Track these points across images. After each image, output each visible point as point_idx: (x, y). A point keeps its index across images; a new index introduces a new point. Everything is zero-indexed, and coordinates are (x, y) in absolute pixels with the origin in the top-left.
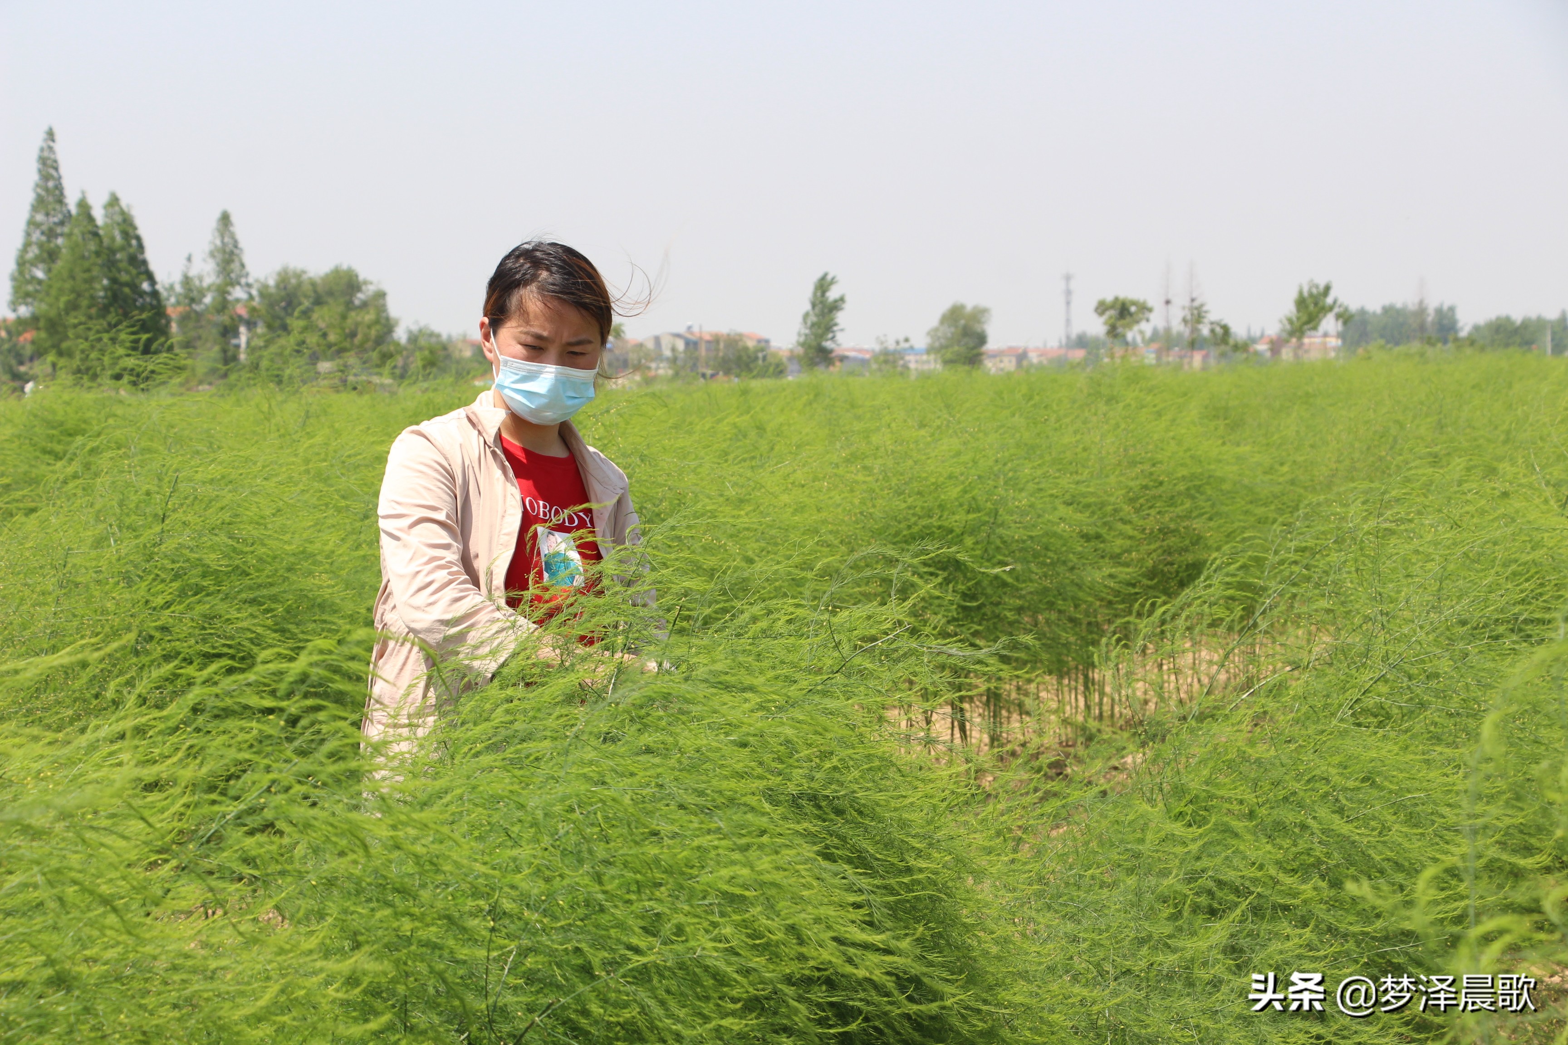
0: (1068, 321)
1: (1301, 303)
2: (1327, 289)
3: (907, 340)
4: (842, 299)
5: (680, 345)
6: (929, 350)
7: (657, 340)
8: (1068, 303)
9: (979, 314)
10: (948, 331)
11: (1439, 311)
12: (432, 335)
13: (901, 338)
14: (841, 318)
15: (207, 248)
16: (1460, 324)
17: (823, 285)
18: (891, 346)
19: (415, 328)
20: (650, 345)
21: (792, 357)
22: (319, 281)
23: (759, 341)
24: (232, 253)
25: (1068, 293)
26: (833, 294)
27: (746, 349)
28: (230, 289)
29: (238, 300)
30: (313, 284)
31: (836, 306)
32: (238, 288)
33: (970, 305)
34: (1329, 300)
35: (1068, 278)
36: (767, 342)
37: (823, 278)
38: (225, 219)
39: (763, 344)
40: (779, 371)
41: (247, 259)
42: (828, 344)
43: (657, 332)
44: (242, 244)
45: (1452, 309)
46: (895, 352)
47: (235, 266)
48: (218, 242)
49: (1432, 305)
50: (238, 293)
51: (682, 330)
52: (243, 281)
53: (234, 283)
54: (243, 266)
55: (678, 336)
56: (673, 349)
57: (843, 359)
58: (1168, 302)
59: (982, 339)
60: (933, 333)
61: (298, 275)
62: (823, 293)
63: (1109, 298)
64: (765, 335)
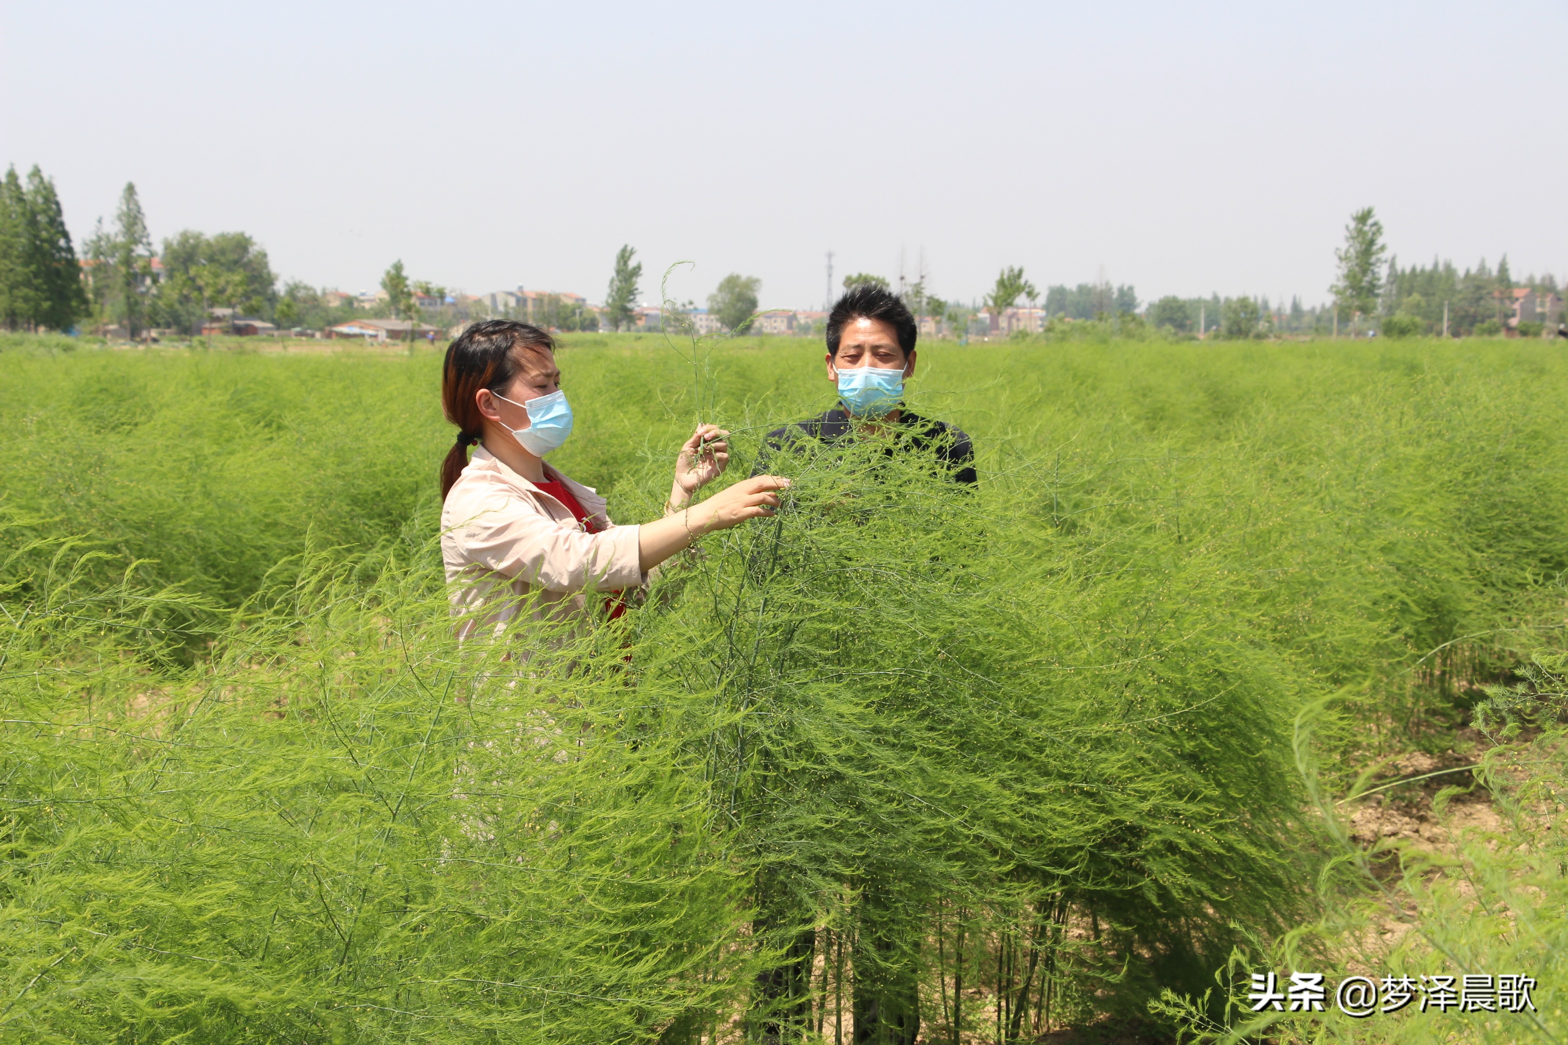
0: (830, 290)
1: (1001, 283)
2: (1020, 272)
3: (691, 303)
4: (639, 268)
5: (512, 302)
6: (711, 311)
7: (493, 297)
8: (830, 276)
9: (752, 284)
10: (728, 297)
11: (1121, 290)
12: (306, 288)
13: (686, 302)
14: (640, 283)
15: (115, 212)
16: (1138, 300)
17: (624, 256)
18: (679, 306)
19: (291, 282)
20: (488, 302)
21: (602, 313)
22: (212, 241)
23: (577, 300)
24: (136, 217)
25: (830, 267)
26: (632, 264)
27: (565, 306)
28: (134, 247)
29: (140, 256)
30: (209, 245)
31: (637, 270)
32: (140, 246)
33: (744, 276)
34: (1022, 281)
35: (830, 256)
36: (584, 300)
37: (624, 250)
38: (131, 189)
39: (581, 302)
40: (591, 325)
41: (148, 222)
42: (630, 305)
43: (494, 290)
44: (144, 210)
45: (1131, 288)
46: (683, 312)
47: (138, 228)
48: (125, 208)
49: (1115, 285)
50: (140, 250)
51: (514, 289)
52: (145, 240)
53: (136, 242)
54: (145, 228)
55: (511, 294)
56: (506, 305)
57: (642, 315)
58: (902, 278)
59: (753, 303)
60: (712, 298)
61: (198, 237)
62: (625, 263)
63: (855, 275)
64: (582, 295)
